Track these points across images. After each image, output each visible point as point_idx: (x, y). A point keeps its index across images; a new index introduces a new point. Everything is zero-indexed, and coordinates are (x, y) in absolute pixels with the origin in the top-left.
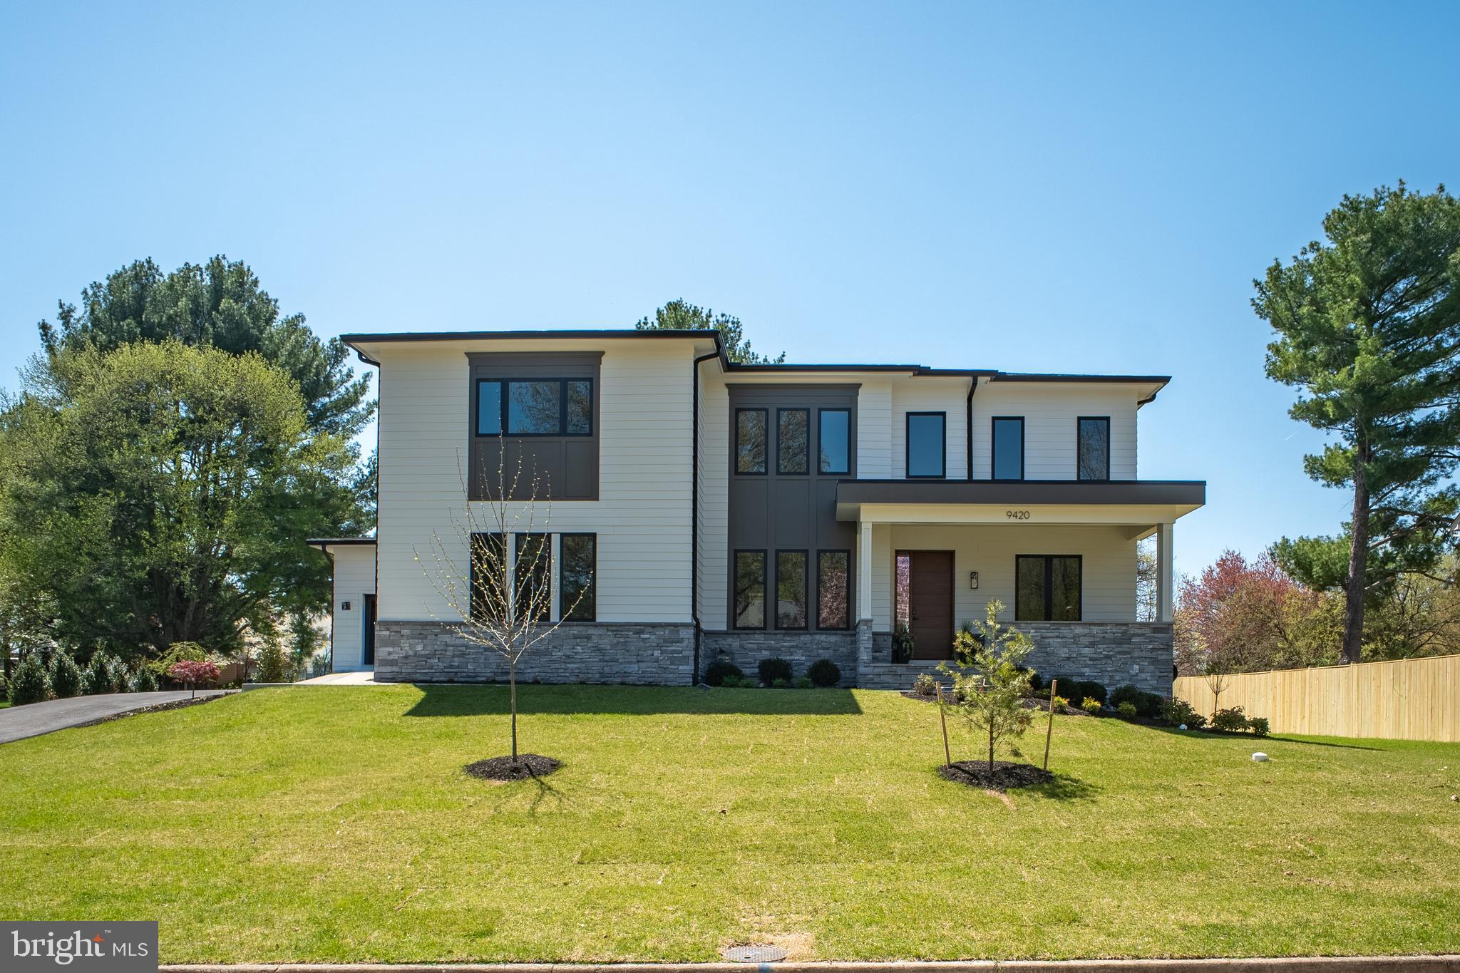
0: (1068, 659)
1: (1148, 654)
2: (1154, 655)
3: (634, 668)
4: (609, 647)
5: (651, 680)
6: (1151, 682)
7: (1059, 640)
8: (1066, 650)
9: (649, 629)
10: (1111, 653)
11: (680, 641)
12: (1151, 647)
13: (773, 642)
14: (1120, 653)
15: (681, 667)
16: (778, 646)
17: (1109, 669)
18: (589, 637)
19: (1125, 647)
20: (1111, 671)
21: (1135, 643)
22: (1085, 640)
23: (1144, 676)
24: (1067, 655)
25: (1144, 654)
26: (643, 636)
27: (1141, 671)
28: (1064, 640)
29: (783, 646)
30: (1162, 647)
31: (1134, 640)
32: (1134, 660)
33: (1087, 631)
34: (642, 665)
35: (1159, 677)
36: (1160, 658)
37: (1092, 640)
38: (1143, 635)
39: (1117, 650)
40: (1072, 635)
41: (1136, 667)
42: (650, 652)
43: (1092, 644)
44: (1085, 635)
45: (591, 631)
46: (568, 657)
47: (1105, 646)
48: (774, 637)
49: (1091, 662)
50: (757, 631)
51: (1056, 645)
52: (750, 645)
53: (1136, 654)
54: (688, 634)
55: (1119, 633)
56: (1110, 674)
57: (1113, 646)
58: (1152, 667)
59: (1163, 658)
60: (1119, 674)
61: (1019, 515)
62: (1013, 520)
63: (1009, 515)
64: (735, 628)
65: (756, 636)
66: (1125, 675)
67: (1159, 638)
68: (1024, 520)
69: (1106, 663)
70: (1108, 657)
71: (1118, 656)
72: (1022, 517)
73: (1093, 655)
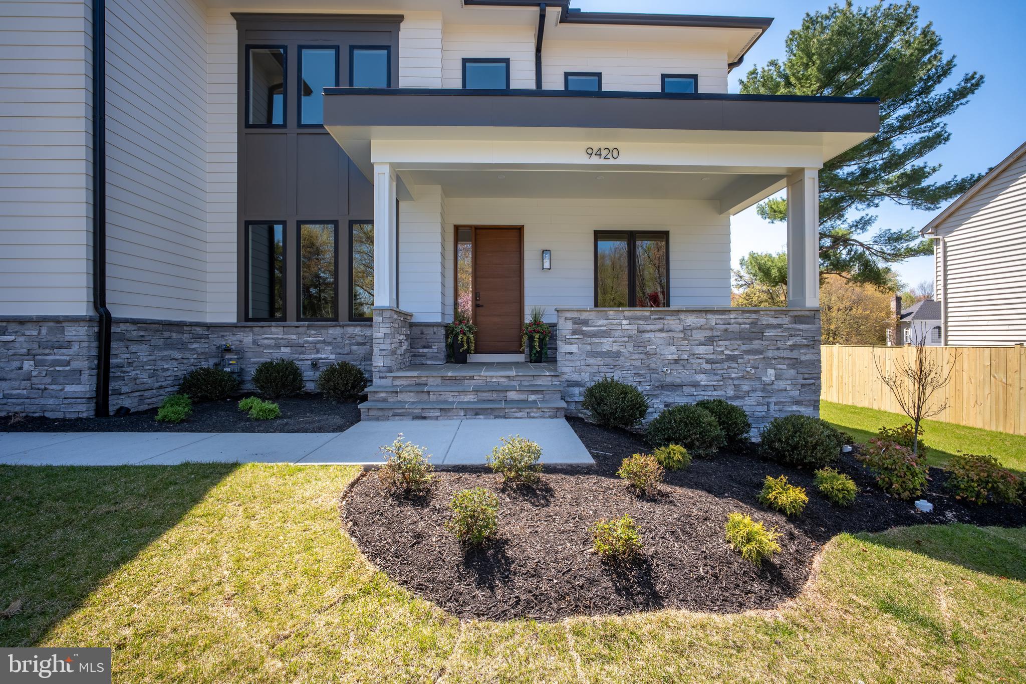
0: (676, 361)
1: (787, 354)
2: (794, 354)
6: (792, 393)
7: (664, 335)
8: (673, 349)
10: (736, 353)
12: (790, 343)
13: (294, 337)
14: (748, 352)
16: (301, 341)
17: (734, 375)
19: (756, 344)
20: (738, 379)
21: (770, 339)
22: (700, 335)
23: (782, 384)
24: (676, 357)
25: (781, 354)
27: (778, 377)
28: (670, 334)
29: (307, 342)
30: (806, 342)
31: (769, 333)
32: (768, 363)
33: (702, 321)
35: (803, 385)
36: (803, 358)
37: (708, 333)
38: (780, 326)
39: (744, 348)
40: (681, 328)
41: (771, 372)
43: (710, 340)
44: (700, 328)
47: (727, 343)
48: (294, 330)
49: (709, 366)
50: (273, 324)
51: (659, 342)
53: (770, 354)
55: (745, 323)
56: (736, 383)
57: (740, 342)
58: (792, 372)
59: (808, 357)
60: (746, 382)
61: (604, 153)
62: (595, 160)
63: (590, 152)
64: (247, 319)
65: (273, 329)
66: (757, 384)
67: (800, 330)
68: (611, 162)
69: (729, 368)
70: (732, 358)
71: (746, 357)
72: (609, 156)
73: (712, 357)
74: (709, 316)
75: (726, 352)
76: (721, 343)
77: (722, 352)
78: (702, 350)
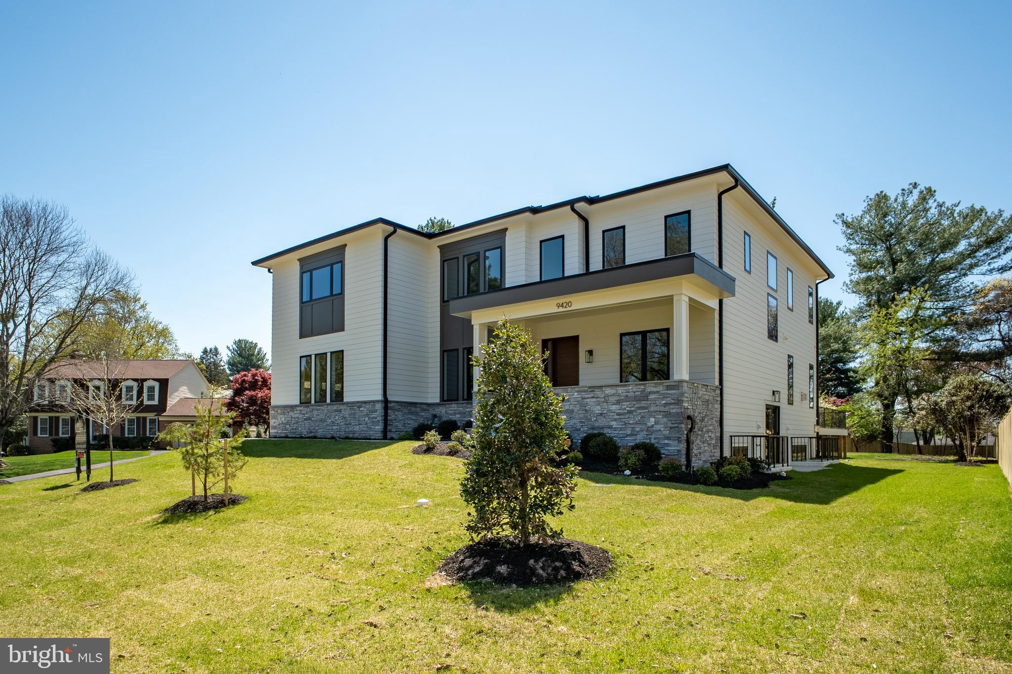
0: (601, 414)
1: (662, 409)
2: (666, 409)
3: (357, 428)
4: (348, 416)
5: (364, 435)
6: (664, 433)
7: (594, 400)
8: (599, 407)
9: (363, 405)
10: (633, 409)
11: (376, 411)
12: (664, 402)
13: (461, 409)
14: (639, 408)
15: (376, 427)
16: (464, 411)
17: (631, 422)
18: (340, 411)
19: (643, 404)
20: (633, 424)
21: (652, 400)
22: (613, 399)
23: (658, 427)
24: (600, 412)
25: (658, 409)
26: (361, 409)
27: (656, 423)
28: (598, 399)
29: (466, 411)
30: (673, 401)
31: (652, 397)
32: (651, 414)
33: (614, 391)
34: (361, 426)
35: (671, 428)
36: (672, 411)
37: (617, 398)
38: (658, 392)
39: (637, 406)
40: (603, 395)
41: (652, 420)
42: (364, 419)
43: (618, 402)
44: (613, 395)
45: (342, 407)
46: (333, 422)
47: (627, 403)
48: (461, 405)
49: (618, 417)
50: (453, 402)
51: (592, 404)
52: (450, 412)
53: (652, 409)
54: (379, 406)
55: (638, 392)
56: (632, 426)
57: (634, 403)
58: (665, 419)
59: (674, 411)
60: (639, 426)
61: (565, 305)
62: (561, 309)
63: (559, 306)
64: (444, 401)
65: (453, 405)
66: (643, 427)
67: (671, 394)
68: (569, 309)
69: (628, 418)
70: (630, 412)
71: (638, 411)
72: (567, 306)
73: (619, 411)
74: (617, 388)
75: (627, 409)
76: (624, 403)
77: (625, 409)
78: (614, 407)
